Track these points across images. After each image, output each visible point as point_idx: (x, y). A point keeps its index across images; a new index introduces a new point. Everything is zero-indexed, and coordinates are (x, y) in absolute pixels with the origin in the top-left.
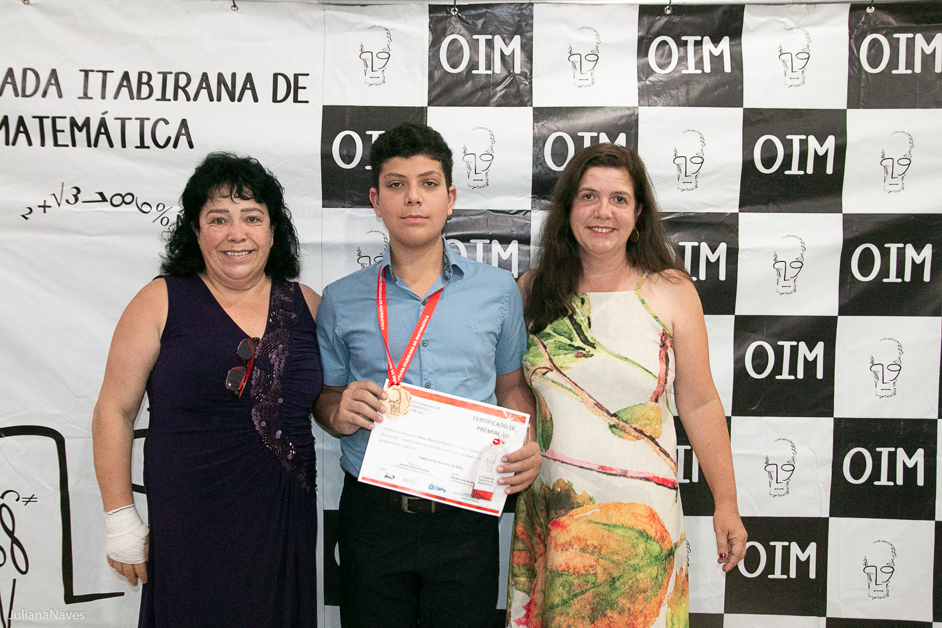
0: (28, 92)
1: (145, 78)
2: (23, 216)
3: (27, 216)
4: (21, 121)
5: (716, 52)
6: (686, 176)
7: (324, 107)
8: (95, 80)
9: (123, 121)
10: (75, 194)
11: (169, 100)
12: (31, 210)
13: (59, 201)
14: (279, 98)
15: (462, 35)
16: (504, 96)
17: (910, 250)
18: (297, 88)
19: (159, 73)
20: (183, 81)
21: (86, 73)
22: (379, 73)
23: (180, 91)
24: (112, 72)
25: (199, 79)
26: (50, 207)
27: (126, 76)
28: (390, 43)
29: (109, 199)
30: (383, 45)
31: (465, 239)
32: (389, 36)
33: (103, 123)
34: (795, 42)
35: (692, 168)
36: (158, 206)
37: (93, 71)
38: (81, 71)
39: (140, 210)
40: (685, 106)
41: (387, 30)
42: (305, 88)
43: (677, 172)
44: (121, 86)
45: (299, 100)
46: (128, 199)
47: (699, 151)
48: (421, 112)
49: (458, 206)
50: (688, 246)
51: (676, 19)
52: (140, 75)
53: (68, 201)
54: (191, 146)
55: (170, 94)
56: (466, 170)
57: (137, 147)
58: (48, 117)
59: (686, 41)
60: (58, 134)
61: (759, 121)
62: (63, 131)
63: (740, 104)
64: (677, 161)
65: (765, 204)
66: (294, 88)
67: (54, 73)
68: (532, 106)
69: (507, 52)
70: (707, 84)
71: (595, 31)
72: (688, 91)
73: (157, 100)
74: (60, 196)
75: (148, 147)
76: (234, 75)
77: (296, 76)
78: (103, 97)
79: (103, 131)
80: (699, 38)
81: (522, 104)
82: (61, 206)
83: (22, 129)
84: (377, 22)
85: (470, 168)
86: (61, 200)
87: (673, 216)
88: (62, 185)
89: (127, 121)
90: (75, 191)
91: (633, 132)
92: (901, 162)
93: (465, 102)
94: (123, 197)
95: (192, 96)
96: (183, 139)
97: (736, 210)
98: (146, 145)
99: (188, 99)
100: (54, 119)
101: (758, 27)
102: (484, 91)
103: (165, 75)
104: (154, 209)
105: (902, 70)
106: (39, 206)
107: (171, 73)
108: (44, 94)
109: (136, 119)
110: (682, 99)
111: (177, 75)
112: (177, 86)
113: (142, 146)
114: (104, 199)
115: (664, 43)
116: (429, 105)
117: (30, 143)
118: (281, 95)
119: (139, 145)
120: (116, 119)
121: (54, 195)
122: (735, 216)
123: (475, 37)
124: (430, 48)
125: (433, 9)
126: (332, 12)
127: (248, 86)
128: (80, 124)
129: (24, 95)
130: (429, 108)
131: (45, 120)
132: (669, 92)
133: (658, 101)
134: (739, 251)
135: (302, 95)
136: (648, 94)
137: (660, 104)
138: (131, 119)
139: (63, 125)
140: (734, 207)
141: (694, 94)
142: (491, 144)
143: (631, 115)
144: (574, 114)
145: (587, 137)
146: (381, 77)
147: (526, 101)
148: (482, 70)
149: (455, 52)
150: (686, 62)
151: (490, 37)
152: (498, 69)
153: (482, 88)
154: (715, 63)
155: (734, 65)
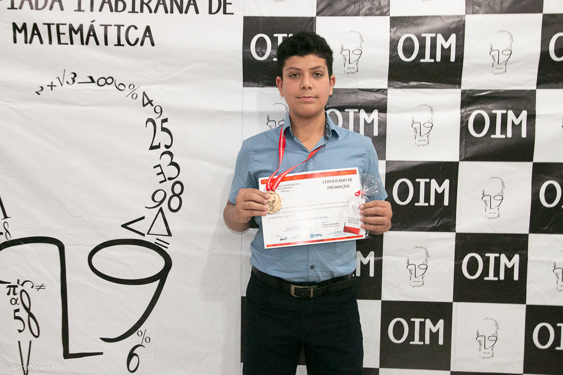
0: (40, 6)
2: (37, 93)
3: (39, 92)
4: (35, 27)
6: (498, 64)
7: (244, 17)
9: (106, 27)
11: (138, 12)
12: (42, 88)
13: (62, 83)
14: (213, 11)
16: (370, 9)
18: (225, 4)
23: (145, 7)
26: (55, 86)
29: (96, 81)
31: (341, 109)
33: (92, 29)
35: (503, 58)
36: (130, 86)
39: (117, 88)
40: (500, 13)
42: (231, 4)
43: (491, 61)
44: (103, 2)
45: (227, 12)
46: (110, 81)
47: (509, 46)
48: (312, 20)
49: (336, 86)
50: (499, 113)
53: (68, 83)
54: (153, 44)
55: (138, 8)
56: (343, 61)
57: (115, 45)
58: (54, 24)
60: (61, 36)
61: (554, 23)
62: (64, 34)
63: (540, 10)
64: (493, 53)
65: (556, 83)
72: (502, 3)
73: (129, 12)
74: (62, 80)
75: (123, 45)
78: (92, 10)
79: (92, 33)
81: (383, 14)
82: (63, 86)
83: (36, 32)
85: (346, 60)
86: (63, 82)
87: (488, 92)
88: (64, 71)
89: (108, 27)
90: (73, 76)
91: (461, 33)
93: (342, 13)
94: (106, 80)
95: (153, 10)
96: (147, 40)
97: (534, 87)
98: (121, 43)
99: (151, 12)
100: (58, 26)
102: (356, 4)
104: (127, 87)
106: (48, 86)
108: (51, 8)
109: (115, 25)
110: (497, 8)
112: (142, 3)
113: (119, 44)
114: (93, 81)
116: (317, 15)
117: (42, 42)
118: (214, 9)
119: (117, 43)
120: (101, 25)
121: (58, 78)
122: (533, 92)
127: (192, 2)
128: (76, 29)
129: (37, 9)
130: (317, 18)
131: (52, 26)
132: (488, 4)
133: (480, 11)
134: (536, 117)
135: (229, 9)
136: (473, 5)
137: (481, 12)
138: (111, 25)
139: (64, 29)
140: (532, 85)
141: (506, 4)
142: (360, 43)
143: (460, 21)
144: (419, 21)
145: (428, 37)
147: (385, 12)
153: (354, 3)
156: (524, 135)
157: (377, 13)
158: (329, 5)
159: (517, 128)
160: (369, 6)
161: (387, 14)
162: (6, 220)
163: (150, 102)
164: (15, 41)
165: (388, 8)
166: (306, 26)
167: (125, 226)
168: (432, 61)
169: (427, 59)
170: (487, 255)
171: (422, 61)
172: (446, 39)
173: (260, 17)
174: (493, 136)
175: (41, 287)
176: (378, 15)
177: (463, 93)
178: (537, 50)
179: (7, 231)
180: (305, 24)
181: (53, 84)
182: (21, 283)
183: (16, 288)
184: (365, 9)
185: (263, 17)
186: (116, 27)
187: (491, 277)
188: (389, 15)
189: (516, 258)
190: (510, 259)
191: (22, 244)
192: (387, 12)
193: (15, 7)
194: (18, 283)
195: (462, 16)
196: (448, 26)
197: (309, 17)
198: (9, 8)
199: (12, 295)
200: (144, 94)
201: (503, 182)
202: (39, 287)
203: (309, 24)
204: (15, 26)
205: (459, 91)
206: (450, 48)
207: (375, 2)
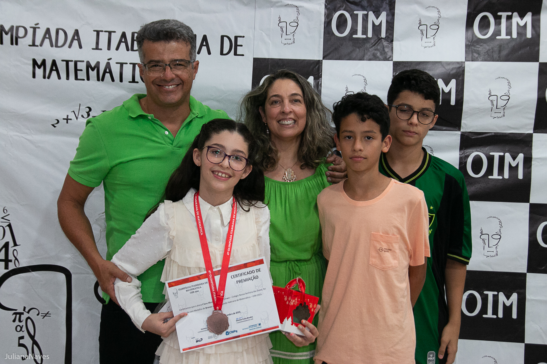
0: (60, 44)
2: (53, 125)
3: (55, 125)
4: (54, 63)
5: (522, 23)
6: (497, 108)
7: (254, 59)
8: (104, 37)
9: (122, 65)
10: (87, 111)
12: (58, 121)
15: (347, 11)
16: (374, 54)
18: (236, 45)
21: (98, 32)
22: (291, 37)
24: (115, 32)
26: (71, 119)
27: (124, 35)
28: (298, 16)
30: (293, 17)
32: (298, 11)
33: (108, 65)
35: (501, 103)
37: (102, 31)
38: (94, 31)
40: (498, 61)
41: (296, 7)
42: (241, 46)
43: (490, 106)
44: (120, 42)
45: (238, 53)
47: (506, 92)
50: (496, 155)
51: (494, 1)
52: (133, 34)
53: (83, 116)
57: (130, 82)
58: (72, 61)
60: (78, 72)
62: (81, 70)
63: (536, 59)
64: (491, 98)
67: (77, 32)
68: (392, 61)
69: (377, 23)
70: (514, 46)
71: (438, 9)
72: (500, 51)
75: (137, 82)
77: (236, 38)
78: (109, 48)
79: (108, 71)
80: (510, 14)
81: (386, 59)
82: (78, 119)
83: (54, 68)
84: (290, 3)
86: (78, 115)
88: (79, 105)
89: (124, 65)
90: (88, 110)
91: (461, 78)
93: (348, 58)
97: (531, 132)
98: (136, 81)
100: (76, 63)
102: (361, 49)
106: (64, 119)
108: (70, 47)
109: (130, 64)
110: (496, 56)
113: (134, 81)
115: (485, 18)
116: (323, 59)
117: (59, 78)
118: (226, 50)
119: (131, 80)
120: (117, 63)
121: (74, 112)
122: (530, 136)
123: (355, 12)
124: (325, 20)
127: (204, 44)
128: (93, 66)
129: (57, 46)
130: (323, 60)
131: (70, 63)
132: (487, 52)
133: (479, 58)
134: (533, 159)
135: (240, 50)
136: (472, 52)
137: (480, 60)
138: (127, 63)
139: (82, 66)
140: (530, 129)
141: (504, 53)
142: (364, 85)
143: (459, 67)
146: (292, 38)
147: (388, 57)
148: (360, 35)
149: (342, 23)
150: (500, 31)
151: (366, 12)
152: (370, 35)
153: (359, 48)
154: (520, 31)
155: (534, 33)
156: (520, 176)
157: (381, 57)
158: (336, 49)
159: (513, 169)
160: (373, 51)
161: (390, 59)
162: (15, 248)
164: (34, 76)
165: (392, 54)
166: (313, 69)
170: (485, 292)
172: (447, 84)
173: (269, 59)
174: (490, 177)
175: (46, 315)
176: (382, 60)
177: (463, 135)
178: (534, 96)
179: (16, 259)
180: (312, 67)
181: (69, 118)
182: (27, 310)
183: (22, 316)
184: (369, 54)
185: (271, 59)
186: (132, 65)
187: (490, 315)
188: (392, 60)
189: (514, 297)
190: (508, 298)
191: (30, 272)
192: (390, 57)
193: (36, 44)
194: (24, 310)
195: (462, 62)
196: (448, 72)
197: (316, 60)
198: (30, 46)
199: (17, 323)
201: (500, 222)
202: (44, 315)
203: (316, 65)
204: (35, 62)
205: (459, 133)
206: (450, 92)
207: (379, 47)
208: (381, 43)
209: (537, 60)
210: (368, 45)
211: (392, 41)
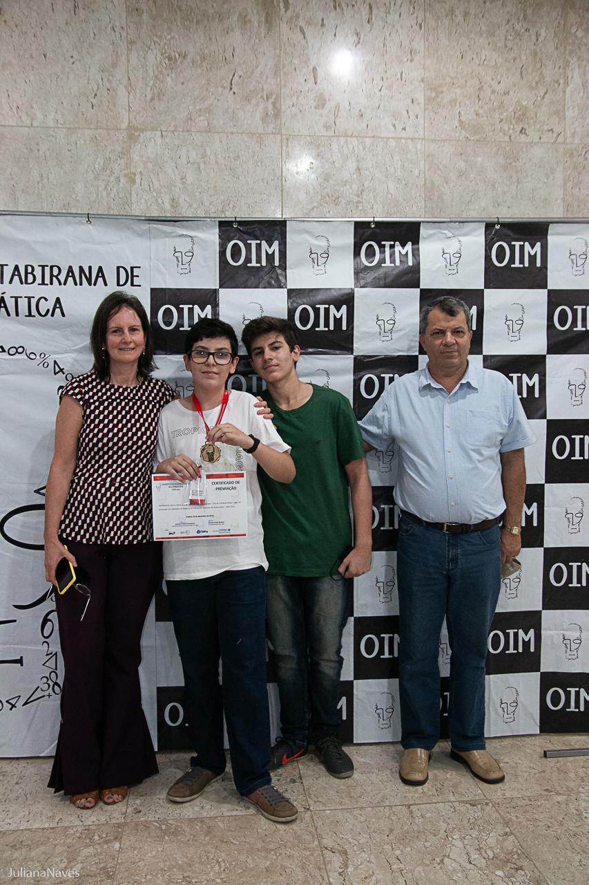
1: (30, 270)
5: (404, 252)
6: (384, 332)
7: (151, 289)
9: (16, 298)
11: (47, 285)
14: (121, 283)
15: (240, 241)
16: (269, 282)
17: (525, 378)
18: (133, 276)
19: (39, 266)
20: (56, 271)
22: (187, 266)
23: (54, 278)
24: (7, 265)
25: (67, 271)
27: (17, 268)
28: (193, 246)
29: (6, 350)
30: (188, 247)
32: (193, 241)
33: (2, 300)
34: (452, 246)
35: (388, 327)
36: (41, 355)
39: (29, 357)
40: (384, 287)
41: (191, 237)
42: (138, 276)
43: (379, 330)
44: (14, 275)
45: (134, 284)
46: (20, 350)
47: (392, 316)
50: (387, 377)
51: (378, 231)
52: (26, 267)
54: (63, 315)
55: (47, 280)
57: (26, 316)
59: (385, 245)
61: (429, 297)
64: (379, 323)
66: (131, 276)
69: (270, 252)
71: (327, 238)
73: (39, 284)
75: (34, 316)
76: (90, 268)
77: (132, 268)
78: (2, 282)
79: (3, 305)
80: (392, 243)
81: (280, 287)
84: (185, 232)
87: (378, 357)
89: (19, 299)
91: (351, 304)
92: (518, 322)
93: (243, 286)
94: (17, 349)
95: (62, 282)
96: (58, 310)
97: (417, 354)
98: (32, 315)
99: (60, 284)
101: (430, 236)
102: (256, 277)
103: (43, 267)
104: (38, 357)
105: (517, 264)
107: (47, 266)
109: (25, 297)
110: (382, 282)
111: (52, 267)
112: (52, 276)
113: (30, 315)
114: (4, 351)
115: (370, 246)
118: (122, 281)
119: (27, 314)
120: (11, 297)
122: (416, 357)
123: (249, 242)
124: (220, 249)
125: (222, 224)
126: (155, 226)
127: (100, 275)
130: (220, 290)
135: (136, 281)
138: (21, 297)
140: (415, 351)
141: (389, 280)
142: (261, 313)
143: (350, 293)
144: (314, 293)
145: (322, 307)
146: (188, 268)
147: (282, 285)
148: (254, 264)
149: (236, 252)
150: (384, 259)
151: (259, 242)
152: (264, 263)
153: (254, 276)
154: (403, 259)
155: (415, 261)
163: (61, 370)
166: (210, 297)
167: (37, 491)
168: (327, 329)
169: (322, 328)
170: (382, 506)
171: (317, 329)
173: (166, 288)
177: (356, 358)
186: (27, 299)
187: (387, 527)
188: (286, 288)
195: (352, 288)
200: (55, 362)
205: (352, 356)
208: (275, 272)
209: (418, 286)
210: (262, 273)
211: (286, 269)
